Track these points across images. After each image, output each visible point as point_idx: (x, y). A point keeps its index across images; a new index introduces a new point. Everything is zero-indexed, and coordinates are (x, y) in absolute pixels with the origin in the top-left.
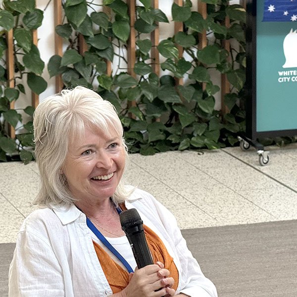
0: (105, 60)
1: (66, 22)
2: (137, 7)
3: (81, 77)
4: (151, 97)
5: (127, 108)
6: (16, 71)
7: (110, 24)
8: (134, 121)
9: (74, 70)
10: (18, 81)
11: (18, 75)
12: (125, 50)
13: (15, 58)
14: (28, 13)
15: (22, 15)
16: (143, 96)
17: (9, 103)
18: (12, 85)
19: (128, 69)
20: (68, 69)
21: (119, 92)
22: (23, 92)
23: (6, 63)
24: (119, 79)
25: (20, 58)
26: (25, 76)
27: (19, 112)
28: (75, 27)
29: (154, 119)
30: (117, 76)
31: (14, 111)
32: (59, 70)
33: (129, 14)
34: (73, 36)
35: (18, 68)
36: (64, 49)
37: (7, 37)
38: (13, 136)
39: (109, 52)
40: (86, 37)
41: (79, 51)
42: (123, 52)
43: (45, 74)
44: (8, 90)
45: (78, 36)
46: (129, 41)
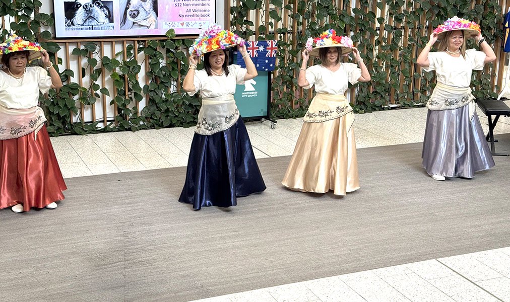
0: (167, 87)
1: (150, 70)
2: (181, 64)
3: (157, 94)
4: (187, 103)
5: (177, 107)
6: (129, 91)
7: (170, 72)
8: (180, 113)
9: (154, 91)
10: (130, 96)
11: (130, 93)
12: (175, 82)
13: (128, 86)
14: (134, 67)
15: (131, 67)
16: (184, 102)
17: (126, 105)
18: (127, 98)
19: (177, 90)
20: (151, 91)
21: (173, 100)
22: (132, 100)
23: (125, 88)
24: (174, 95)
25: (130, 86)
26: (133, 94)
27: (130, 109)
28: (155, 73)
29: (188, 112)
30: (173, 94)
31: (128, 109)
32: (147, 91)
33: (178, 67)
34: (154, 77)
35: (130, 90)
36: (150, 82)
37: (125, 76)
38: (128, 120)
39: (169, 83)
40: (160, 77)
41: (156, 83)
42: (175, 83)
43: (142, 93)
44: (126, 100)
45: (156, 76)
46: (178, 79)
